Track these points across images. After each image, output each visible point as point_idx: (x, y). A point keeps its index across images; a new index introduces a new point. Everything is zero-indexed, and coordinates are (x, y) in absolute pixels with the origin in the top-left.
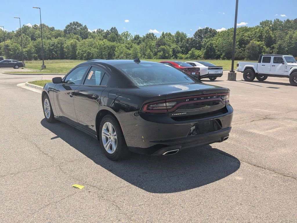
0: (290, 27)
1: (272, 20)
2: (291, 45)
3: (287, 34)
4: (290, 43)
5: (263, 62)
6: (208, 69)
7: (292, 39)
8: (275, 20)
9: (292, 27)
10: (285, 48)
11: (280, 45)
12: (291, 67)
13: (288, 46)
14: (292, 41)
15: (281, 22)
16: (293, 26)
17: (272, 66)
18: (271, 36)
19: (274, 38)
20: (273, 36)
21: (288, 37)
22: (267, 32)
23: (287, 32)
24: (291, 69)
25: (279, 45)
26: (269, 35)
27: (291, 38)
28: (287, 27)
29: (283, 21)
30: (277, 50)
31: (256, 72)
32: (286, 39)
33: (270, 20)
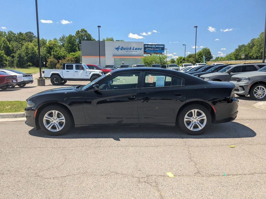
0: (23, 39)
1: (5, 32)
2: (28, 55)
3: (22, 45)
4: (27, 53)
5: (66, 69)
6: (23, 77)
7: (29, 50)
8: (8, 31)
9: (25, 40)
10: (25, 57)
11: (20, 55)
12: (90, 72)
13: (26, 56)
14: (29, 51)
15: (14, 34)
16: (25, 38)
17: (75, 72)
18: (8, 46)
19: (12, 48)
20: (10, 46)
21: (24, 47)
22: (5, 42)
23: (22, 43)
24: (90, 74)
25: (18, 54)
26: (7, 45)
27: (26, 49)
28: (21, 39)
29: (17, 34)
30: (18, 59)
31: (62, 77)
32: (23, 50)
33: (4, 32)
